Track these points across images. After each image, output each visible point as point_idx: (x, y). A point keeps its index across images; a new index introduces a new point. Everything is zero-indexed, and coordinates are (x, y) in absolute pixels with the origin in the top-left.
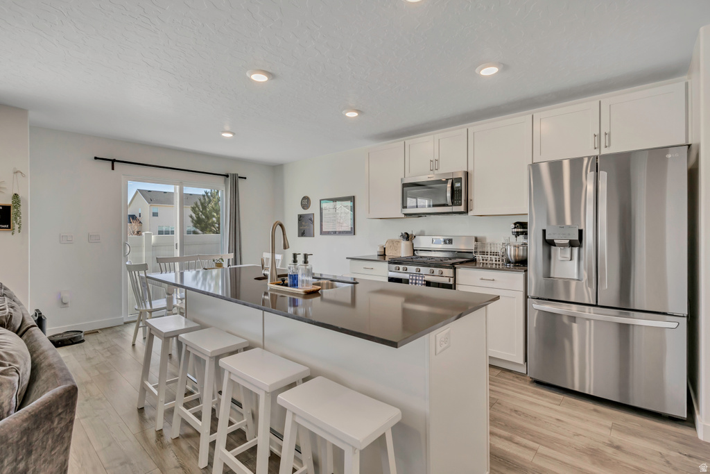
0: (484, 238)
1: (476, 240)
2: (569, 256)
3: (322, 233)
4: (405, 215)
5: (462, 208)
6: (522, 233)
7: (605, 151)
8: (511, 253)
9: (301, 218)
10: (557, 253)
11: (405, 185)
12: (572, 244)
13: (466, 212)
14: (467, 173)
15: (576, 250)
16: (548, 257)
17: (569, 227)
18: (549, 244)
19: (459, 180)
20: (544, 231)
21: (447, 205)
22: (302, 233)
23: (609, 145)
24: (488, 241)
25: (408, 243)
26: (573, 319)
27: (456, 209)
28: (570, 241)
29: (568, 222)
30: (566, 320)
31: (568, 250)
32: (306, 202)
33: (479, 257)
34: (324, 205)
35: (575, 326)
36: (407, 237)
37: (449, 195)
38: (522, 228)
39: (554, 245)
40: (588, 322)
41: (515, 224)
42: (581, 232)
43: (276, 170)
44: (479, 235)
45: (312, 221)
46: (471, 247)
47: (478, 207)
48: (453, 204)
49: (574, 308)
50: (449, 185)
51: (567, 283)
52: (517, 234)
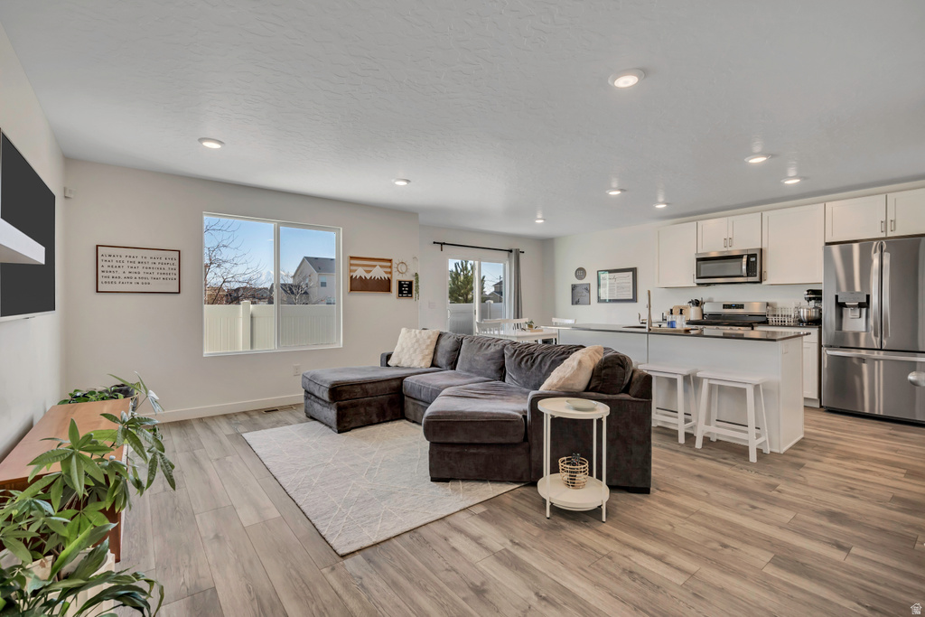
0: (776, 304)
1: (768, 305)
2: (858, 314)
3: (600, 300)
4: (698, 284)
5: (757, 279)
6: (814, 299)
7: (890, 234)
8: (804, 314)
9: (574, 287)
10: (848, 313)
11: (698, 260)
12: (861, 306)
13: (760, 282)
14: (761, 250)
15: (864, 310)
16: (840, 316)
17: (859, 293)
18: (840, 306)
19: (755, 255)
20: (837, 297)
21: (742, 276)
22: (575, 302)
23: (895, 229)
24: (779, 306)
25: (698, 308)
26: (862, 360)
27: (750, 279)
28: (860, 303)
29: (858, 288)
30: (855, 361)
31: (858, 310)
32: (581, 272)
33: (770, 319)
34: (602, 275)
35: (865, 367)
36: (697, 303)
37: (744, 267)
38: (816, 295)
39: (846, 306)
40: (876, 362)
41: (808, 291)
42: (868, 297)
43: (546, 245)
44: (769, 301)
45: (588, 289)
46: (763, 311)
47: (771, 278)
48: (748, 276)
49: (863, 353)
50: (745, 260)
51: (857, 335)
52: (810, 299)
